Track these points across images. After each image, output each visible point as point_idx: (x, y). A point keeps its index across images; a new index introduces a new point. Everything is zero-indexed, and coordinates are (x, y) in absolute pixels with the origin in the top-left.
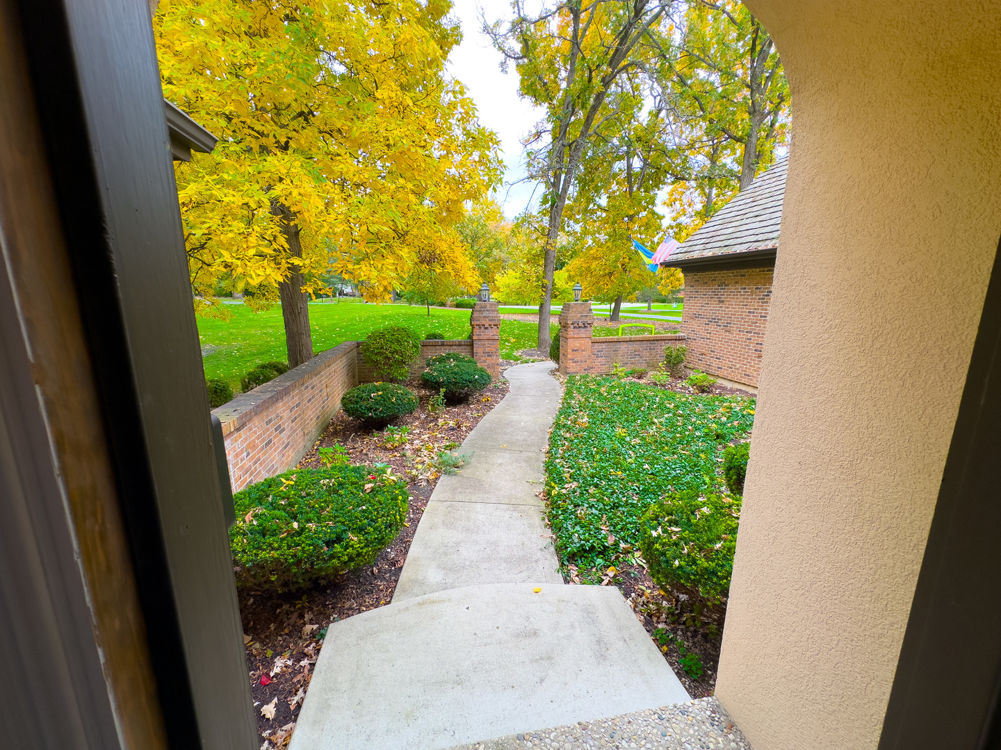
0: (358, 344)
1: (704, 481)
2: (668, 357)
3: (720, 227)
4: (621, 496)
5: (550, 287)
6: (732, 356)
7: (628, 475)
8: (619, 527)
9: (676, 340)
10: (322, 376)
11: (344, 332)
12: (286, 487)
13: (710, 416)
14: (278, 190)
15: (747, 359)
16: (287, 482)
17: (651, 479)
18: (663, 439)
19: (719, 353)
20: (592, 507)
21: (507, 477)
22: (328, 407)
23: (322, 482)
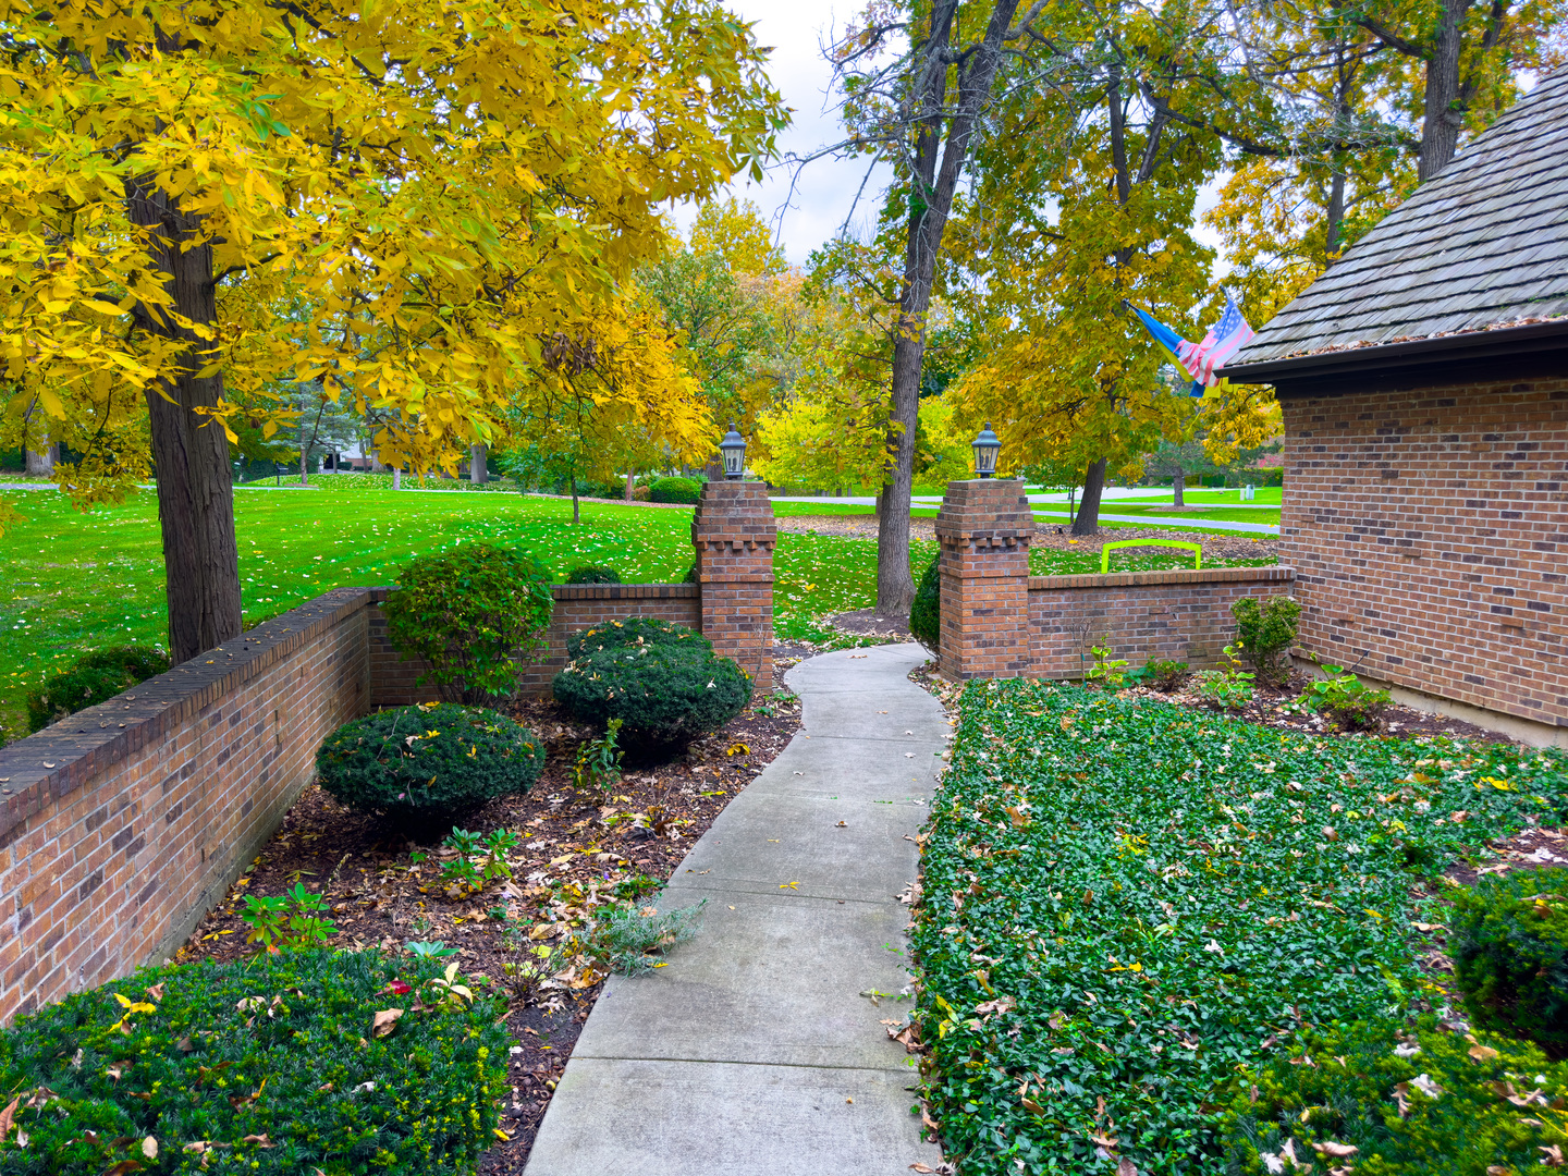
0: (374, 597)
1: (1387, 991)
2: (1248, 630)
3: (1375, 274)
4: (1145, 1039)
5: (909, 442)
6: (1428, 625)
7: (1163, 974)
8: (1148, 1136)
9: (1266, 582)
10: (263, 686)
11: (336, 566)
12: (130, 1021)
13: (1382, 798)
14: (151, 154)
15: (1472, 633)
16: (135, 1008)
17: (1229, 985)
18: (1253, 864)
19: (1390, 618)
20: (1061, 1073)
21: (803, 982)
22: (278, 777)
23: (241, 1004)
